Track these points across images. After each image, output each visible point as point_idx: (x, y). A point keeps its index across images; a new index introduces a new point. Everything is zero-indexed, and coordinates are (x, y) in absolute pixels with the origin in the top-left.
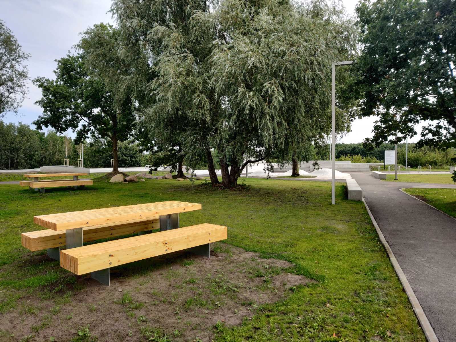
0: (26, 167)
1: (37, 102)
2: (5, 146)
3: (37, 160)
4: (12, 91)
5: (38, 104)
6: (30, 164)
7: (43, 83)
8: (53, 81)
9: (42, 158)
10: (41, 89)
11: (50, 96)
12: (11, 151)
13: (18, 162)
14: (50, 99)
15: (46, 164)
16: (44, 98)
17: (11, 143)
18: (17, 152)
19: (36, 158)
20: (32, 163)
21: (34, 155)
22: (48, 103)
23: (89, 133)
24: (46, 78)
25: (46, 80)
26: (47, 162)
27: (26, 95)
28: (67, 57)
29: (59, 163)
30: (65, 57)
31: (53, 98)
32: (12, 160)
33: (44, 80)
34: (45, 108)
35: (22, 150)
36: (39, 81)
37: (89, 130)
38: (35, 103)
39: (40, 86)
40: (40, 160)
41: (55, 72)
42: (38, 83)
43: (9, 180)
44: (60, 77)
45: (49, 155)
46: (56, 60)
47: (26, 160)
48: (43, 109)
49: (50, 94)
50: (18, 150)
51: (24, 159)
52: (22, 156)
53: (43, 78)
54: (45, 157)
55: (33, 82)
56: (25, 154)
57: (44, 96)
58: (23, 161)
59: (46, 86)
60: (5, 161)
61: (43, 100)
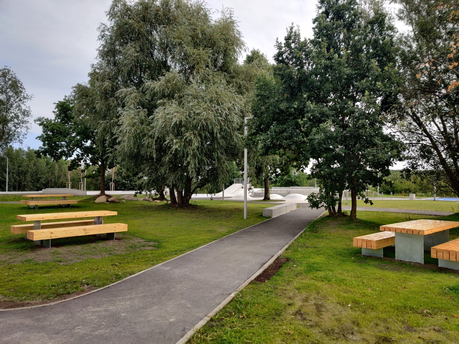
0: (32, 189)
1: (38, 137)
2: (14, 169)
3: (44, 182)
4: (18, 126)
5: (38, 139)
6: (36, 187)
7: (43, 122)
8: (51, 120)
9: (48, 181)
10: (41, 127)
11: (49, 133)
12: (19, 174)
13: (25, 185)
14: (49, 135)
15: (51, 187)
16: (44, 134)
17: (19, 167)
18: (25, 174)
19: (43, 181)
20: (38, 185)
21: (40, 178)
22: (46, 138)
23: (82, 161)
24: (45, 118)
25: (45, 120)
26: (53, 185)
27: (29, 130)
28: (63, 101)
29: (63, 186)
30: (62, 100)
31: (51, 134)
32: (20, 183)
33: (44, 120)
34: (44, 142)
35: (29, 173)
36: (40, 121)
37: (82, 159)
38: (36, 138)
39: (40, 125)
40: (46, 183)
41: (54, 112)
42: (39, 122)
43: (14, 201)
44: (58, 116)
45: (55, 178)
46: (55, 103)
47: (33, 183)
48: (42, 143)
49: (49, 130)
51: (31, 182)
52: (29, 179)
53: (43, 118)
54: (51, 180)
55: (35, 121)
56: (32, 177)
57: (44, 132)
58: (30, 184)
59: (45, 124)
60: (13, 184)
61: (42, 136)
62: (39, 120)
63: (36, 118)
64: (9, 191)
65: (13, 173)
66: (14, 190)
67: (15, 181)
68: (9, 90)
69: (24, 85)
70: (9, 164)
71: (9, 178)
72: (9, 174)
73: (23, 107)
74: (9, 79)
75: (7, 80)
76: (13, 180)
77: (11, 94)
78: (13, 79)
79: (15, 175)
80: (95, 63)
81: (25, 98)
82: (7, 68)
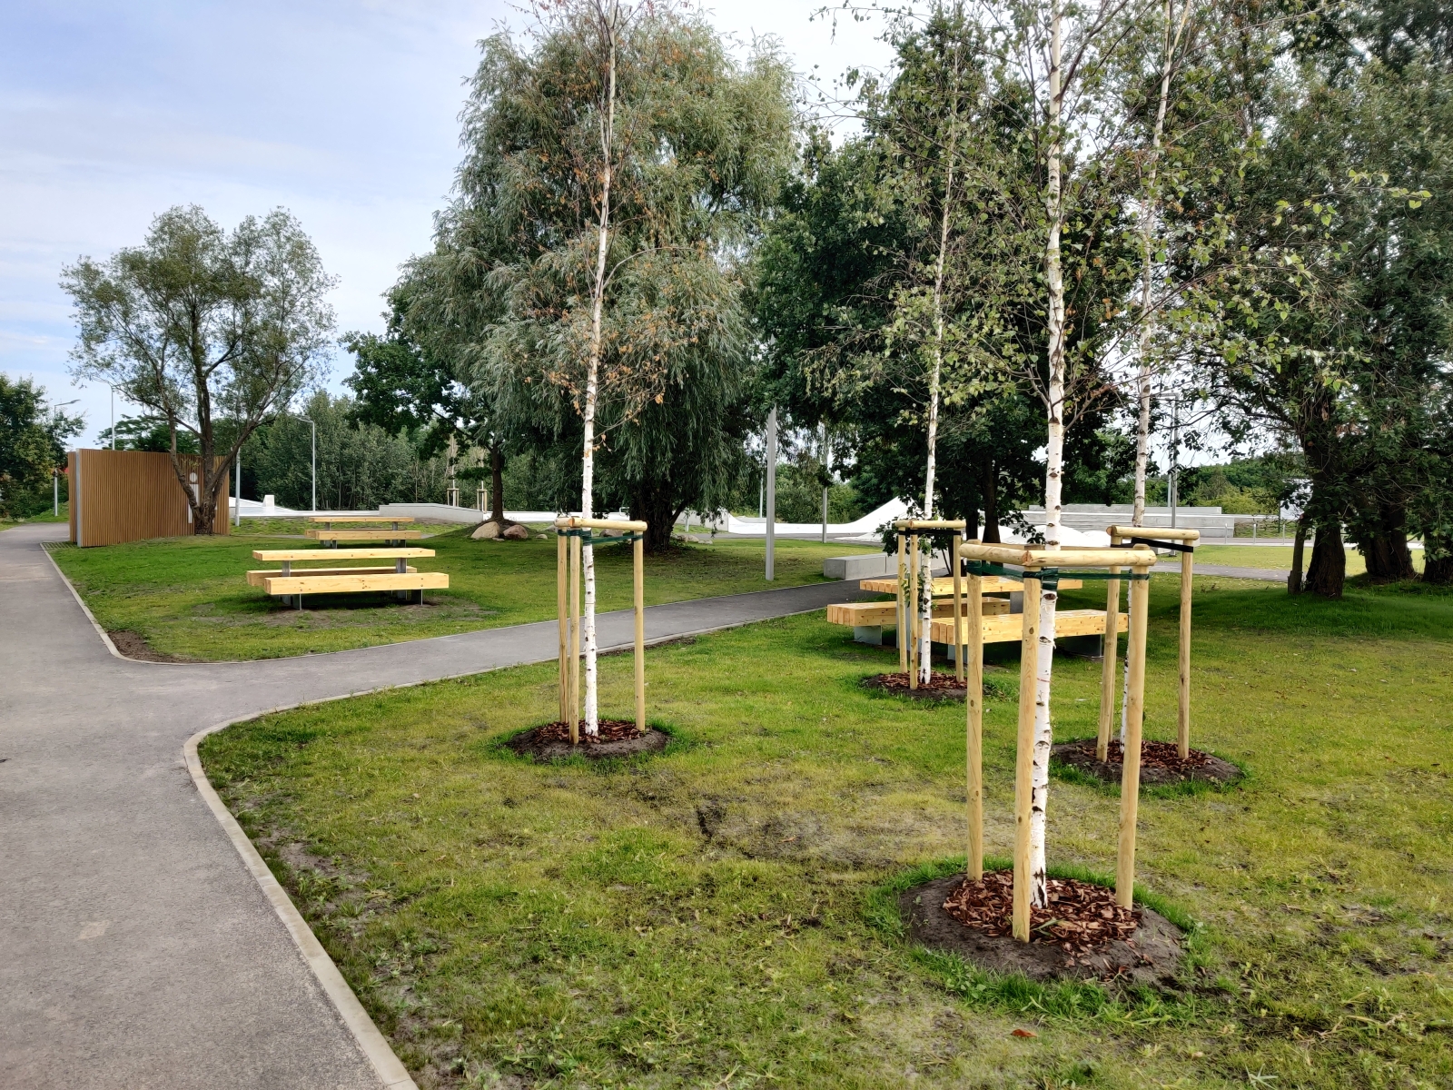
1: (346, 381)
2: (330, 453)
3: (401, 488)
5: (347, 384)
7: (357, 343)
9: (413, 485)
10: (353, 355)
11: (369, 369)
12: (342, 466)
13: (357, 494)
14: (370, 373)
15: (422, 500)
16: (358, 372)
17: (344, 446)
18: (357, 467)
19: (397, 483)
21: (393, 476)
22: (364, 381)
27: (331, 362)
29: (443, 498)
31: (375, 370)
32: (346, 488)
33: (359, 337)
34: (359, 391)
35: (366, 464)
36: (350, 341)
38: (343, 384)
39: (351, 350)
41: (385, 315)
42: (348, 344)
44: (394, 324)
48: (356, 393)
49: (370, 363)
50: (359, 464)
51: (372, 488)
52: (366, 478)
53: (358, 332)
54: (419, 482)
55: (340, 341)
56: (373, 473)
57: (359, 368)
58: (368, 491)
59: (365, 349)
60: (329, 491)
61: (355, 377)
62: (349, 338)
63: (341, 333)
64: (319, 508)
65: (329, 463)
66: (334, 507)
67: (335, 484)
68: (286, 266)
69: (321, 253)
70: (318, 440)
71: (320, 477)
72: (318, 465)
73: (319, 306)
74: (288, 239)
75: (283, 239)
76: (328, 481)
77: (291, 275)
78: (296, 239)
79: (333, 468)
80: (442, 209)
81: (321, 284)
82: (283, 211)
